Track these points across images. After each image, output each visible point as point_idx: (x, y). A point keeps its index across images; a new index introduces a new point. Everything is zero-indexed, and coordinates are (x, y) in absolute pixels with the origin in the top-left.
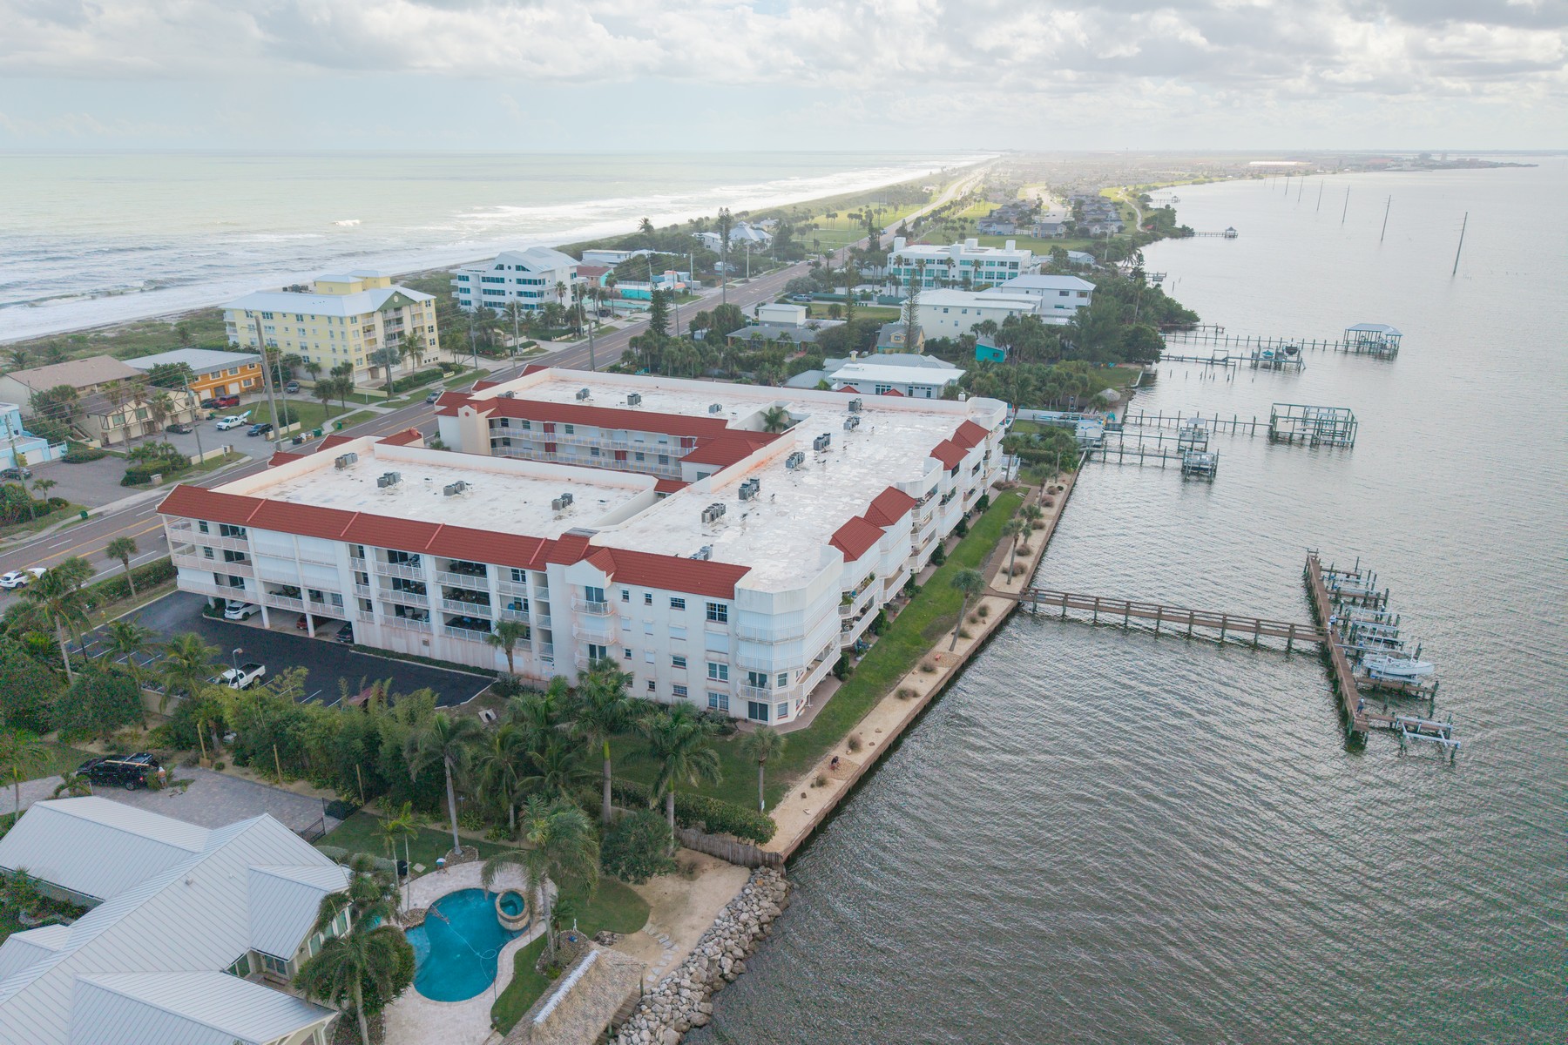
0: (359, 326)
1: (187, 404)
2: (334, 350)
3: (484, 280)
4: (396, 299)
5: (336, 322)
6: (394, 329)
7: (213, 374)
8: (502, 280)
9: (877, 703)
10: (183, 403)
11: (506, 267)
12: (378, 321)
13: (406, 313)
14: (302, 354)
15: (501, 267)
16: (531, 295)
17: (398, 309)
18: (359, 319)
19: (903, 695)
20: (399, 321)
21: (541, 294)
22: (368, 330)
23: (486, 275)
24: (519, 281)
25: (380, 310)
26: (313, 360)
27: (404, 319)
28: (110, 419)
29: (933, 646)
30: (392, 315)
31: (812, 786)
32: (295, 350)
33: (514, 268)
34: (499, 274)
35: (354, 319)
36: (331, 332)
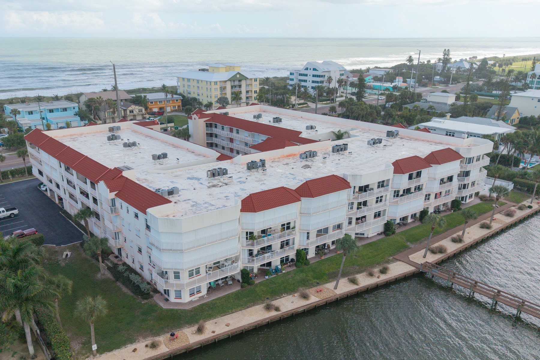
0: (218, 87)
1: (139, 111)
2: (207, 96)
3: (300, 75)
4: (238, 76)
5: (209, 83)
6: (237, 90)
7: (159, 102)
8: (306, 75)
9: (248, 308)
10: (137, 111)
11: (309, 69)
12: (228, 85)
13: (243, 83)
14: (197, 97)
15: (307, 69)
16: (317, 82)
17: (240, 81)
18: (218, 83)
19: (268, 308)
20: (240, 86)
21: (322, 82)
22: (223, 89)
23: (301, 73)
24: (314, 76)
25: (230, 80)
26: (201, 101)
27: (242, 86)
28: (106, 113)
29: (327, 283)
30: (237, 83)
31: (147, 346)
32: (195, 96)
33: (312, 69)
34: (305, 72)
35: (216, 83)
36: (207, 88)
